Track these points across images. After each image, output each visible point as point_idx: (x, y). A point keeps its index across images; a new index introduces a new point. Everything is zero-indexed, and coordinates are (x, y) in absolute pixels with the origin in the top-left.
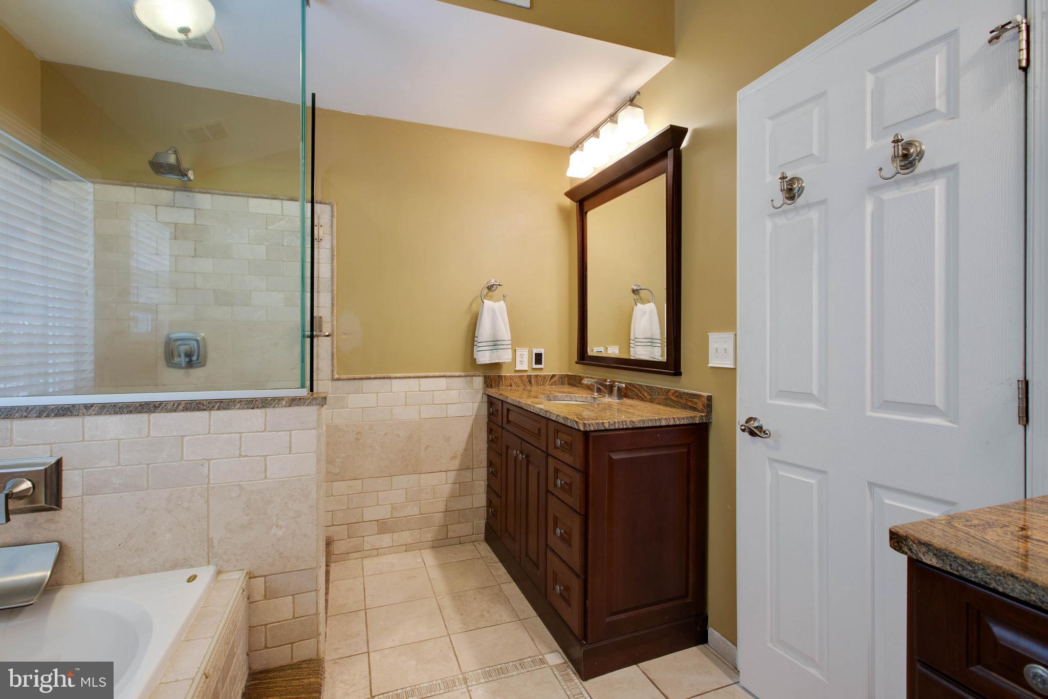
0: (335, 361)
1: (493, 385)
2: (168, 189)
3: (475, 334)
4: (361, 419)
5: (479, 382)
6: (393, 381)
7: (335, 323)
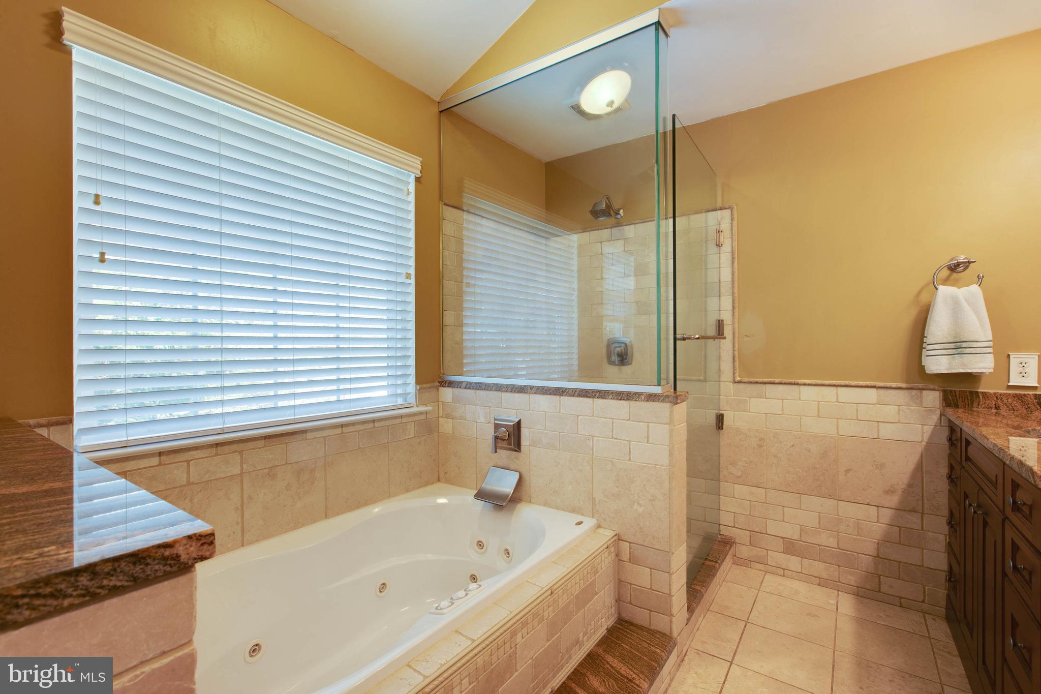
0: (737, 364)
1: (960, 404)
2: (607, 228)
3: (924, 334)
4: (764, 426)
5: (933, 398)
6: (802, 388)
7: (736, 325)
